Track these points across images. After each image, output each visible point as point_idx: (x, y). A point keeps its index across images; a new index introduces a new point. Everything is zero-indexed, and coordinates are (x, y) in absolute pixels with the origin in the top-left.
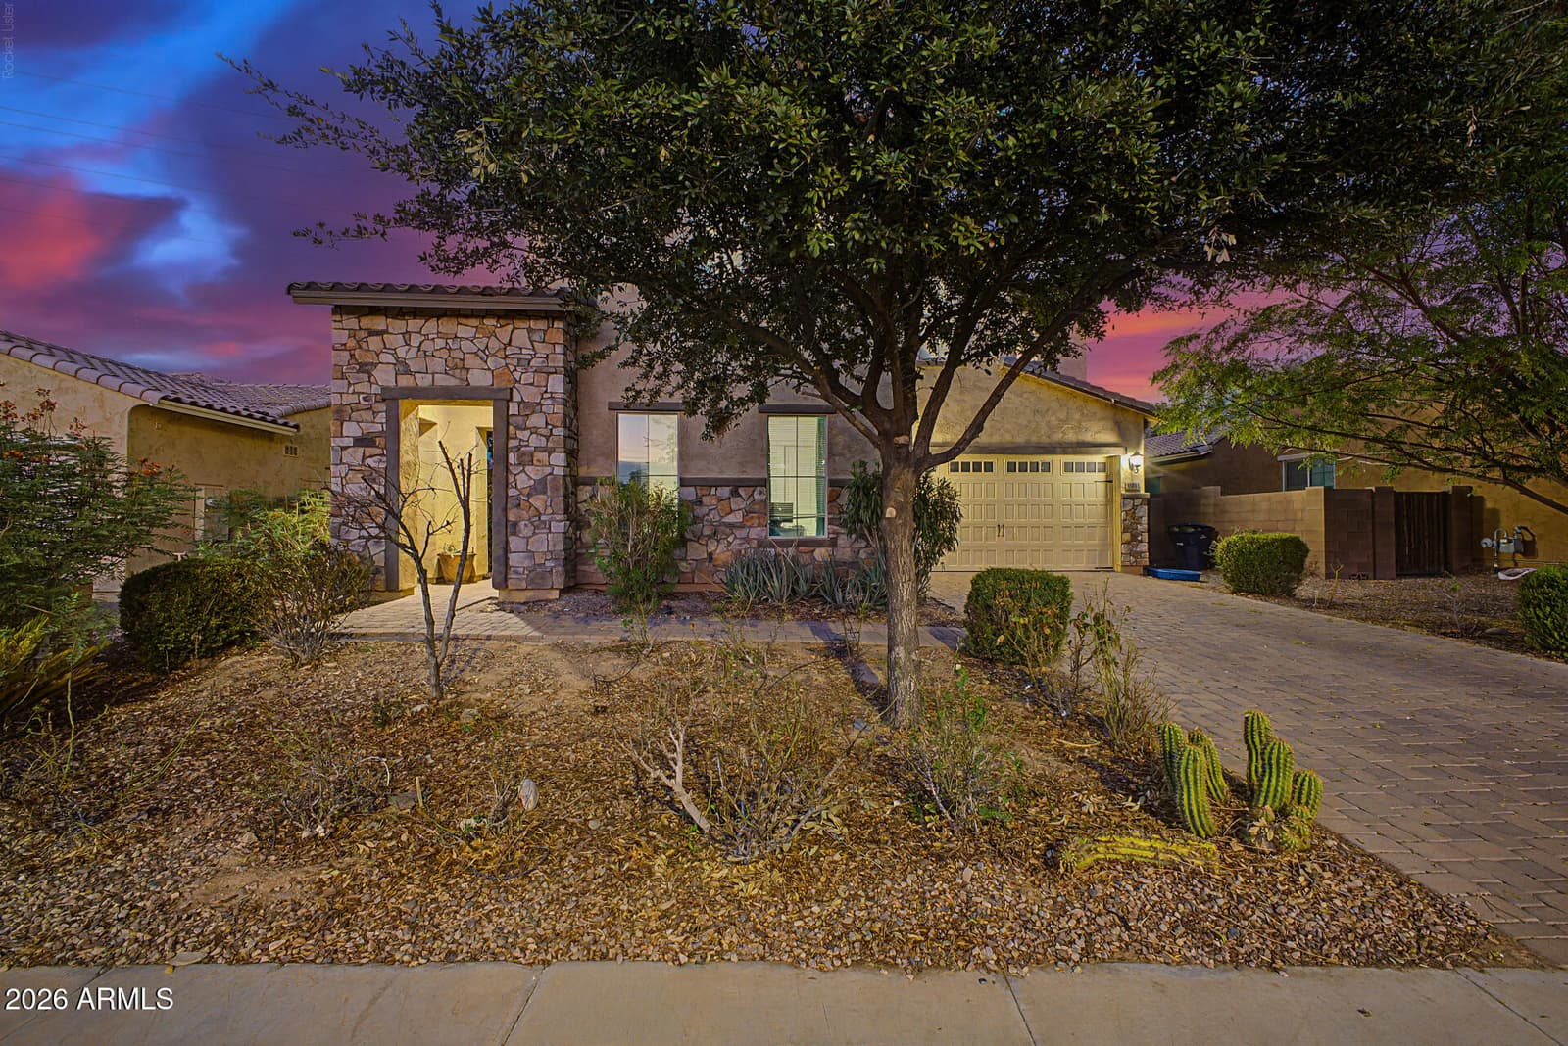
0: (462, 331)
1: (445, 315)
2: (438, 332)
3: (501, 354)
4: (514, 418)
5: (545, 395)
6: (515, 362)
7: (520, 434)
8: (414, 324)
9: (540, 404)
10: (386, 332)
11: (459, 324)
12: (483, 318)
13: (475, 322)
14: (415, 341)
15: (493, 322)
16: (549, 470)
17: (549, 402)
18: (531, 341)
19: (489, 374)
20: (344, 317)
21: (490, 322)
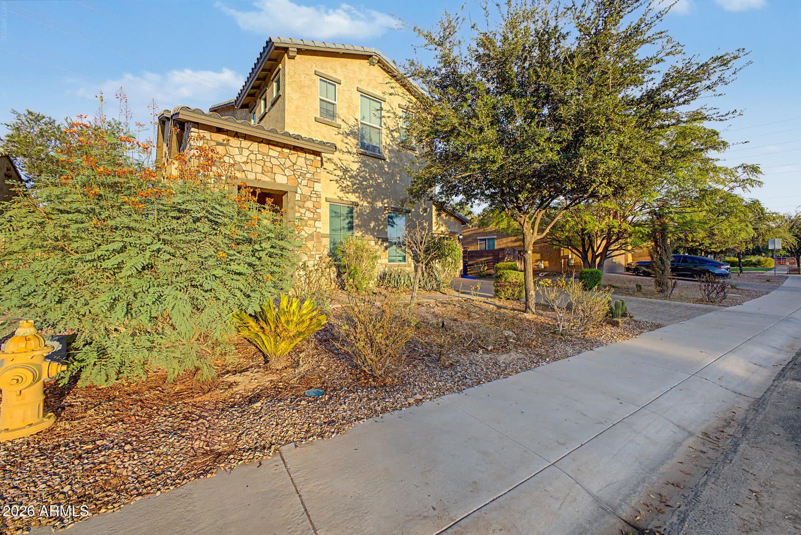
0: (272, 153)
1: (262, 142)
2: (259, 151)
3: (291, 168)
4: (298, 202)
5: (313, 192)
6: (299, 174)
7: (301, 210)
8: (245, 143)
9: (310, 196)
10: (228, 144)
11: (269, 148)
12: (283, 148)
13: (279, 149)
14: (246, 153)
15: (288, 151)
16: (315, 229)
17: (315, 196)
18: (307, 165)
19: (286, 177)
20: (201, 131)
21: (286, 151)
